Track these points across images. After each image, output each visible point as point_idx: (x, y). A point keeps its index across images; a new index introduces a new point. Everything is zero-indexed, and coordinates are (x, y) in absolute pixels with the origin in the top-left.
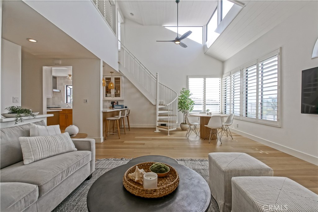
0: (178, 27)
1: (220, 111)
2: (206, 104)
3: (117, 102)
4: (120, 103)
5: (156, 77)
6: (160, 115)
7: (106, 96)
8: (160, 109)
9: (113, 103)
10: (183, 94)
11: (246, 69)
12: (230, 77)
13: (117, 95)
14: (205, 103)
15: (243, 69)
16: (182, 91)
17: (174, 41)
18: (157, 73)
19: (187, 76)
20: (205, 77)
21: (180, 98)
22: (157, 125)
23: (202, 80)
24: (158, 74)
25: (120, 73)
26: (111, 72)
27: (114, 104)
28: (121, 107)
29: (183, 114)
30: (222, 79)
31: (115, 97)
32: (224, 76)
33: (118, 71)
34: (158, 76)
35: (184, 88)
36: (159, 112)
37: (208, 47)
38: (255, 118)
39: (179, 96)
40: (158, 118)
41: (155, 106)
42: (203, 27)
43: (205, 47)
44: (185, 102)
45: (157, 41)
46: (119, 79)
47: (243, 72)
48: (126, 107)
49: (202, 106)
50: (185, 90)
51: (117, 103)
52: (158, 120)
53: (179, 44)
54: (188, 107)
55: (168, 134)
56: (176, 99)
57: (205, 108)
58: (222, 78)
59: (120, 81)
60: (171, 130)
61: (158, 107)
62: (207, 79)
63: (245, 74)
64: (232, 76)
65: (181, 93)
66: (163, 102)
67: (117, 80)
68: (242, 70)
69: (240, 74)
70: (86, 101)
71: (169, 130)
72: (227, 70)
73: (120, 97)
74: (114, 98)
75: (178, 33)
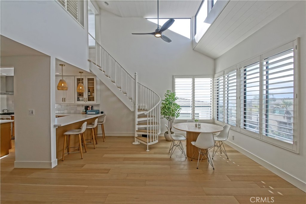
0: (158, 18)
1: (212, 117)
2: (196, 107)
3: (92, 106)
4: (95, 108)
5: (134, 78)
6: (139, 124)
7: (78, 100)
8: (139, 116)
9: (87, 108)
10: (168, 97)
11: (245, 69)
12: (224, 78)
13: (91, 98)
14: (194, 105)
15: (240, 69)
16: (167, 94)
17: (154, 34)
18: (135, 73)
19: (173, 76)
20: (193, 77)
21: (164, 102)
22: (136, 136)
23: (190, 80)
24: (136, 75)
25: (91, 73)
26: (80, 72)
27: (89, 108)
28: (95, 113)
29: (167, 121)
30: (213, 80)
31: (88, 101)
32: (216, 75)
33: (89, 71)
34: (137, 77)
35: (169, 91)
36: (137, 120)
37: (197, 41)
38: (258, 133)
39: (163, 101)
40: (137, 127)
41: (134, 112)
42: (191, 18)
43: (193, 41)
44: (169, 107)
45: (132, 34)
46: (93, 79)
47: (240, 72)
48: (102, 113)
49: (191, 108)
50: (170, 92)
51: (92, 108)
52: (137, 130)
53: (161, 37)
54: (173, 113)
55: (147, 149)
56: (159, 103)
57: (193, 111)
58: (214, 78)
59: (94, 82)
60: (151, 143)
61: (137, 113)
62: (196, 80)
63: (242, 75)
64: (226, 77)
65: (166, 96)
66: (145, 106)
67: (91, 81)
68: (238, 69)
69: (236, 74)
70: (32, 113)
71: (149, 144)
72: (219, 69)
73: (94, 101)
74: (86, 102)
75: (159, 24)
